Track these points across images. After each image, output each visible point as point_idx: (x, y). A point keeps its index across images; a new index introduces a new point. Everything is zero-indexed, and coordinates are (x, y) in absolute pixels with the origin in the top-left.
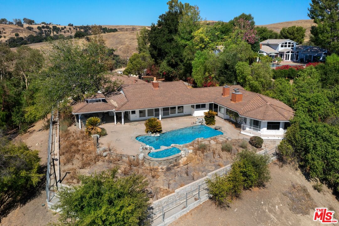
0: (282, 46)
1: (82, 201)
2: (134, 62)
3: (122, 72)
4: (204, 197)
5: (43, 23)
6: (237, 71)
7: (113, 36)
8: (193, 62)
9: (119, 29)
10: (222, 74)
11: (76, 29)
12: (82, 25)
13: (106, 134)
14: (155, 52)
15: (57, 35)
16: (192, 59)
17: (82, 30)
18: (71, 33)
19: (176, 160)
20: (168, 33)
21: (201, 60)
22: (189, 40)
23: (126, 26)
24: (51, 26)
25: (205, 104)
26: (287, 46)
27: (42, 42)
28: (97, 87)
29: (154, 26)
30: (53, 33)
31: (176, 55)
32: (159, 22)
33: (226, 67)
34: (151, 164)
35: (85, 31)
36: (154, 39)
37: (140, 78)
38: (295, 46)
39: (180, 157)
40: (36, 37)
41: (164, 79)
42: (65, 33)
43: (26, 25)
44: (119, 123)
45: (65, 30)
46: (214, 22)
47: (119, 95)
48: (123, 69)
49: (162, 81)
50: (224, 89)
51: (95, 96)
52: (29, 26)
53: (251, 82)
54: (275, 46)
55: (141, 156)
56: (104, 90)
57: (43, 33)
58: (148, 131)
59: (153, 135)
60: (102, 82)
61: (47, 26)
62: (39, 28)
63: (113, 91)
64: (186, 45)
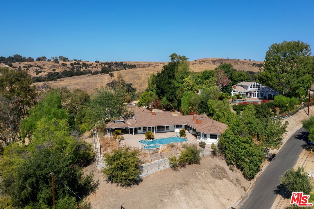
0: (251, 87)
1: (114, 157)
2: (144, 98)
3: (136, 104)
4: (168, 165)
5: (75, 60)
6: (209, 106)
7: (132, 72)
8: (182, 99)
9: (138, 65)
10: (200, 107)
11: (102, 65)
12: (106, 62)
13: (124, 139)
14: (159, 91)
15: (86, 70)
16: (182, 97)
17: (107, 66)
18: (97, 69)
19: (157, 150)
20: (168, 78)
21: (187, 98)
22: (182, 83)
23: (143, 62)
24: (81, 63)
25: (182, 125)
26: (255, 87)
27: (74, 76)
28: (120, 114)
29: (159, 73)
30: (83, 68)
31: (172, 93)
32: (162, 70)
33: (202, 102)
34: (145, 151)
35: (109, 66)
36: (158, 82)
37: (148, 109)
38: (261, 87)
39: (159, 149)
40: (69, 72)
41: (165, 110)
42: (92, 68)
43: (61, 62)
44: (131, 134)
45: (93, 66)
46: (220, 60)
47: (132, 119)
48: (137, 102)
49: (163, 111)
50: (193, 117)
51: (119, 119)
52: (64, 62)
53: (217, 113)
54: (246, 87)
55: (140, 148)
56: (123, 116)
57: (74, 69)
58: (146, 138)
59: (149, 140)
60: (123, 111)
61: (78, 63)
62: (71, 64)
63: (129, 116)
64: (179, 87)
